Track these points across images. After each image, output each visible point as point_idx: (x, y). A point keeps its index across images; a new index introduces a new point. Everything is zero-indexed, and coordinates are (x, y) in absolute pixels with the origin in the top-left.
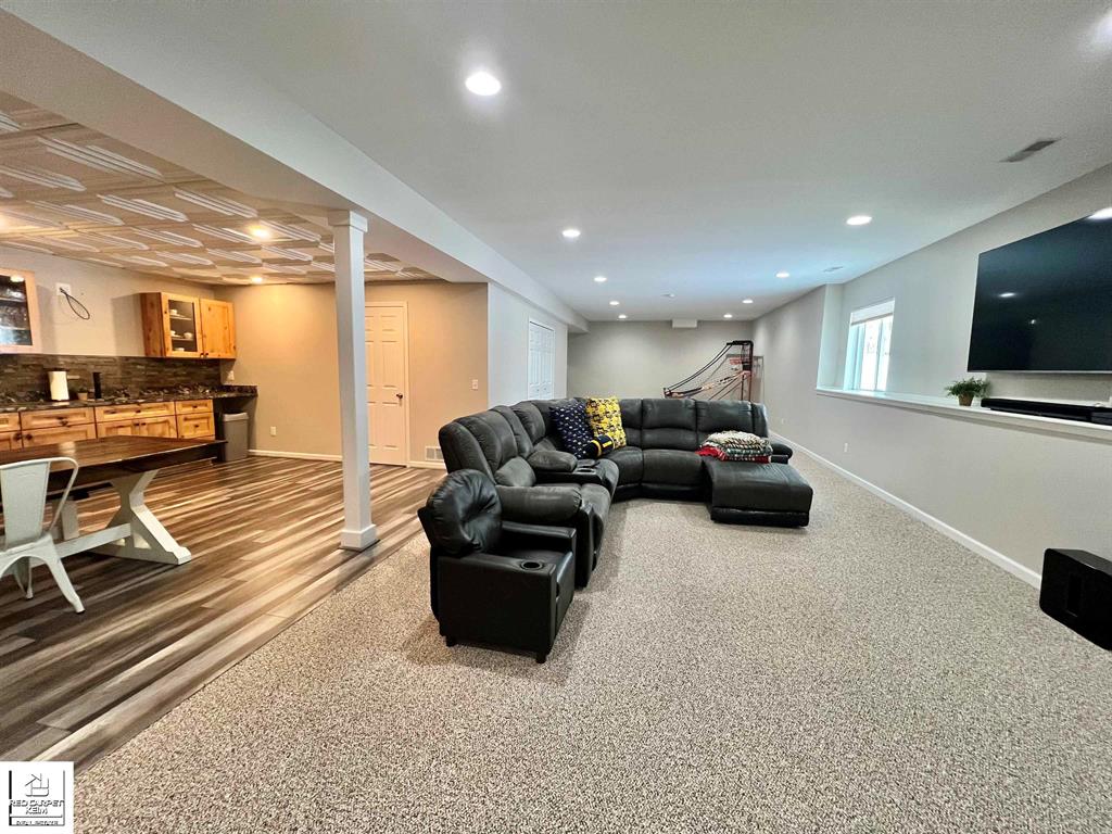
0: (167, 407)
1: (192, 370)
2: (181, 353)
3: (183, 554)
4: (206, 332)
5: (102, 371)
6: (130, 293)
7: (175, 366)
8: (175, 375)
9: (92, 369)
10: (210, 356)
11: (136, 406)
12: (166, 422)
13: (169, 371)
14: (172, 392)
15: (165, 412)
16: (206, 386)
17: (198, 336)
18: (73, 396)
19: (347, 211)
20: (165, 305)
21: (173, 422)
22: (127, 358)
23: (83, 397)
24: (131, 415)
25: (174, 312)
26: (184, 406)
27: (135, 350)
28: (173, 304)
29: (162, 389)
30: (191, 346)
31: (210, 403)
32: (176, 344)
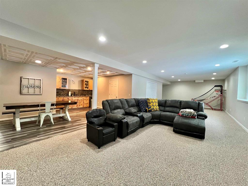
0: (82, 97)
1: (88, 92)
2: (86, 89)
3: (70, 119)
4: (90, 86)
5: (75, 92)
6: (80, 80)
7: (86, 91)
8: (86, 93)
9: (74, 91)
10: (90, 90)
11: (78, 97)
12: (82, 100)
13: (85, 92)
14: (85, 95)
15: (82, 98)
16: (90, 95)
17: (89, 86)
18: (71, 95)
19: (94, 64)
20: (84, 82)
21: (83, 100)
22: (79, 90)
23: (73, 95)
24: (77, 98)
25: (86, 82)
26: (85, 98)
27: (80, 89)
28: (86, 81)
29: (83, 95)
30: (88, 88)
31: (89, 97)
32: (86, 88)
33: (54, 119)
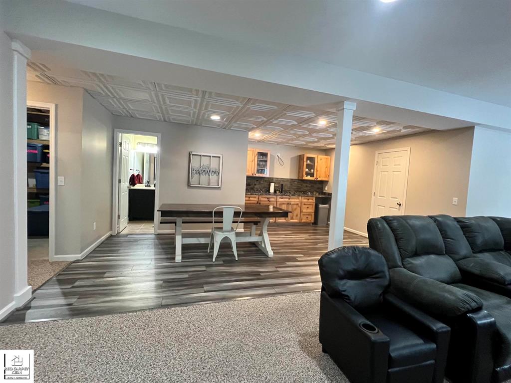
0: (298, 198)
1: (312, 185)
2: (309, 178)
3: (271, 253)
4: (319, 169)
5: (284, 184)
6: (297, 155)
7: (307, 183)
8: (306, 186)
9: (282, 183)
10: (319, 179)
11: (289, 197)
12: (298, 204)
13: (305, 185)
14: (304, 193)
15: (298, 200)
16: (317, 192)
17: (315, 171)
18: (275, 191)
19: (343, 102)
20: (305, 159)
21: (300, 205)
22: (292, 179)
23: (278, 192)
24: (287, 200)
25: (309, 161)
26: (304, 199)
27: (295, 177)
28: (308, 158)
29: (301, 192)
30: (312, 175)
31: (314, 199)
32: (307, 174)
33: (239, 245)
